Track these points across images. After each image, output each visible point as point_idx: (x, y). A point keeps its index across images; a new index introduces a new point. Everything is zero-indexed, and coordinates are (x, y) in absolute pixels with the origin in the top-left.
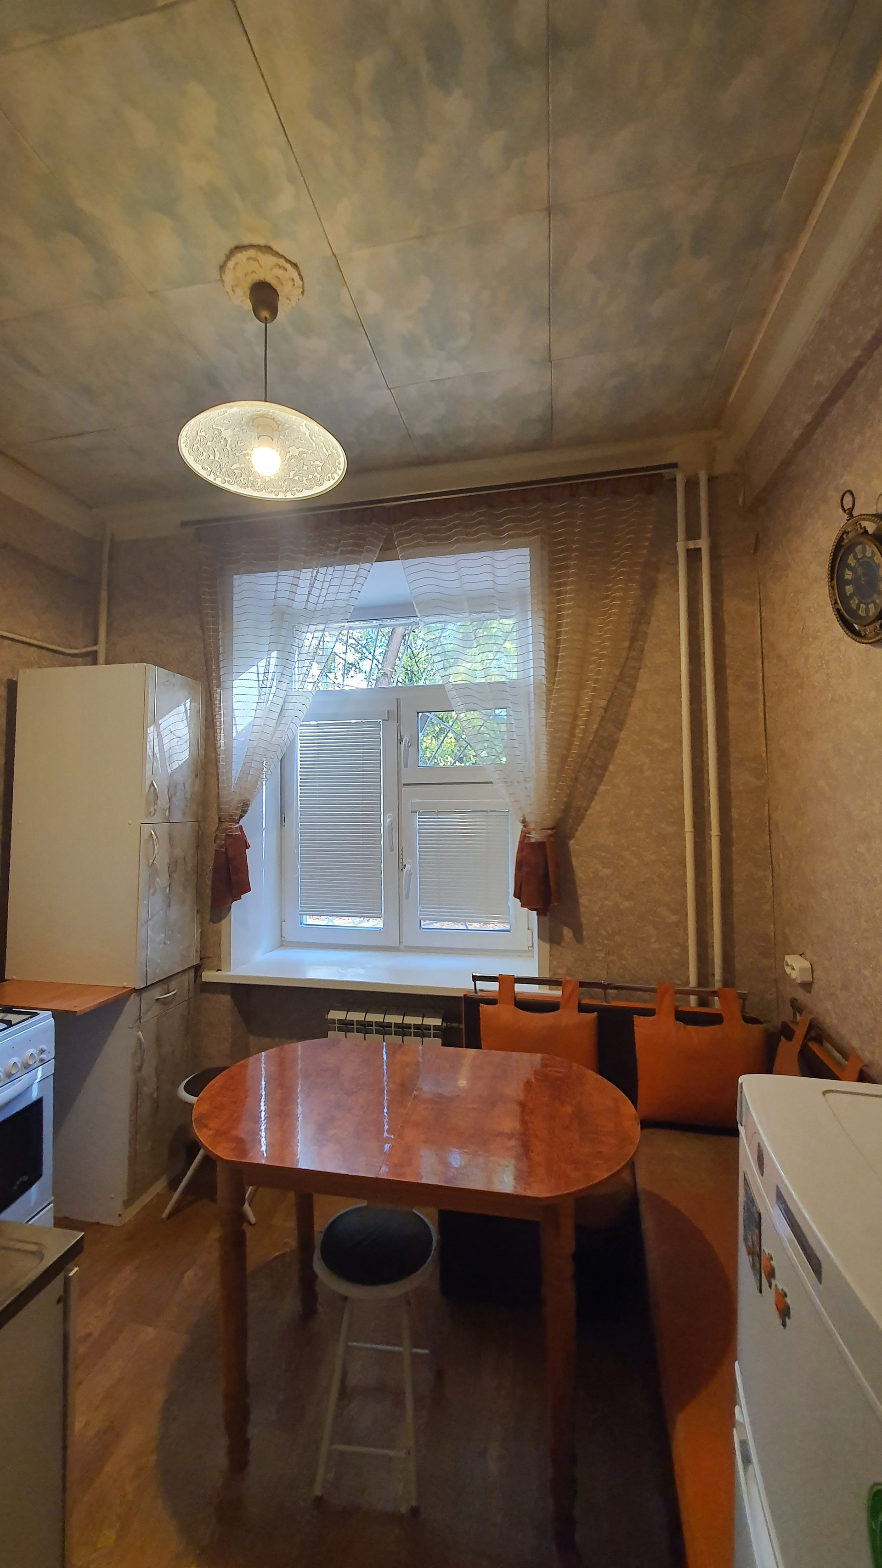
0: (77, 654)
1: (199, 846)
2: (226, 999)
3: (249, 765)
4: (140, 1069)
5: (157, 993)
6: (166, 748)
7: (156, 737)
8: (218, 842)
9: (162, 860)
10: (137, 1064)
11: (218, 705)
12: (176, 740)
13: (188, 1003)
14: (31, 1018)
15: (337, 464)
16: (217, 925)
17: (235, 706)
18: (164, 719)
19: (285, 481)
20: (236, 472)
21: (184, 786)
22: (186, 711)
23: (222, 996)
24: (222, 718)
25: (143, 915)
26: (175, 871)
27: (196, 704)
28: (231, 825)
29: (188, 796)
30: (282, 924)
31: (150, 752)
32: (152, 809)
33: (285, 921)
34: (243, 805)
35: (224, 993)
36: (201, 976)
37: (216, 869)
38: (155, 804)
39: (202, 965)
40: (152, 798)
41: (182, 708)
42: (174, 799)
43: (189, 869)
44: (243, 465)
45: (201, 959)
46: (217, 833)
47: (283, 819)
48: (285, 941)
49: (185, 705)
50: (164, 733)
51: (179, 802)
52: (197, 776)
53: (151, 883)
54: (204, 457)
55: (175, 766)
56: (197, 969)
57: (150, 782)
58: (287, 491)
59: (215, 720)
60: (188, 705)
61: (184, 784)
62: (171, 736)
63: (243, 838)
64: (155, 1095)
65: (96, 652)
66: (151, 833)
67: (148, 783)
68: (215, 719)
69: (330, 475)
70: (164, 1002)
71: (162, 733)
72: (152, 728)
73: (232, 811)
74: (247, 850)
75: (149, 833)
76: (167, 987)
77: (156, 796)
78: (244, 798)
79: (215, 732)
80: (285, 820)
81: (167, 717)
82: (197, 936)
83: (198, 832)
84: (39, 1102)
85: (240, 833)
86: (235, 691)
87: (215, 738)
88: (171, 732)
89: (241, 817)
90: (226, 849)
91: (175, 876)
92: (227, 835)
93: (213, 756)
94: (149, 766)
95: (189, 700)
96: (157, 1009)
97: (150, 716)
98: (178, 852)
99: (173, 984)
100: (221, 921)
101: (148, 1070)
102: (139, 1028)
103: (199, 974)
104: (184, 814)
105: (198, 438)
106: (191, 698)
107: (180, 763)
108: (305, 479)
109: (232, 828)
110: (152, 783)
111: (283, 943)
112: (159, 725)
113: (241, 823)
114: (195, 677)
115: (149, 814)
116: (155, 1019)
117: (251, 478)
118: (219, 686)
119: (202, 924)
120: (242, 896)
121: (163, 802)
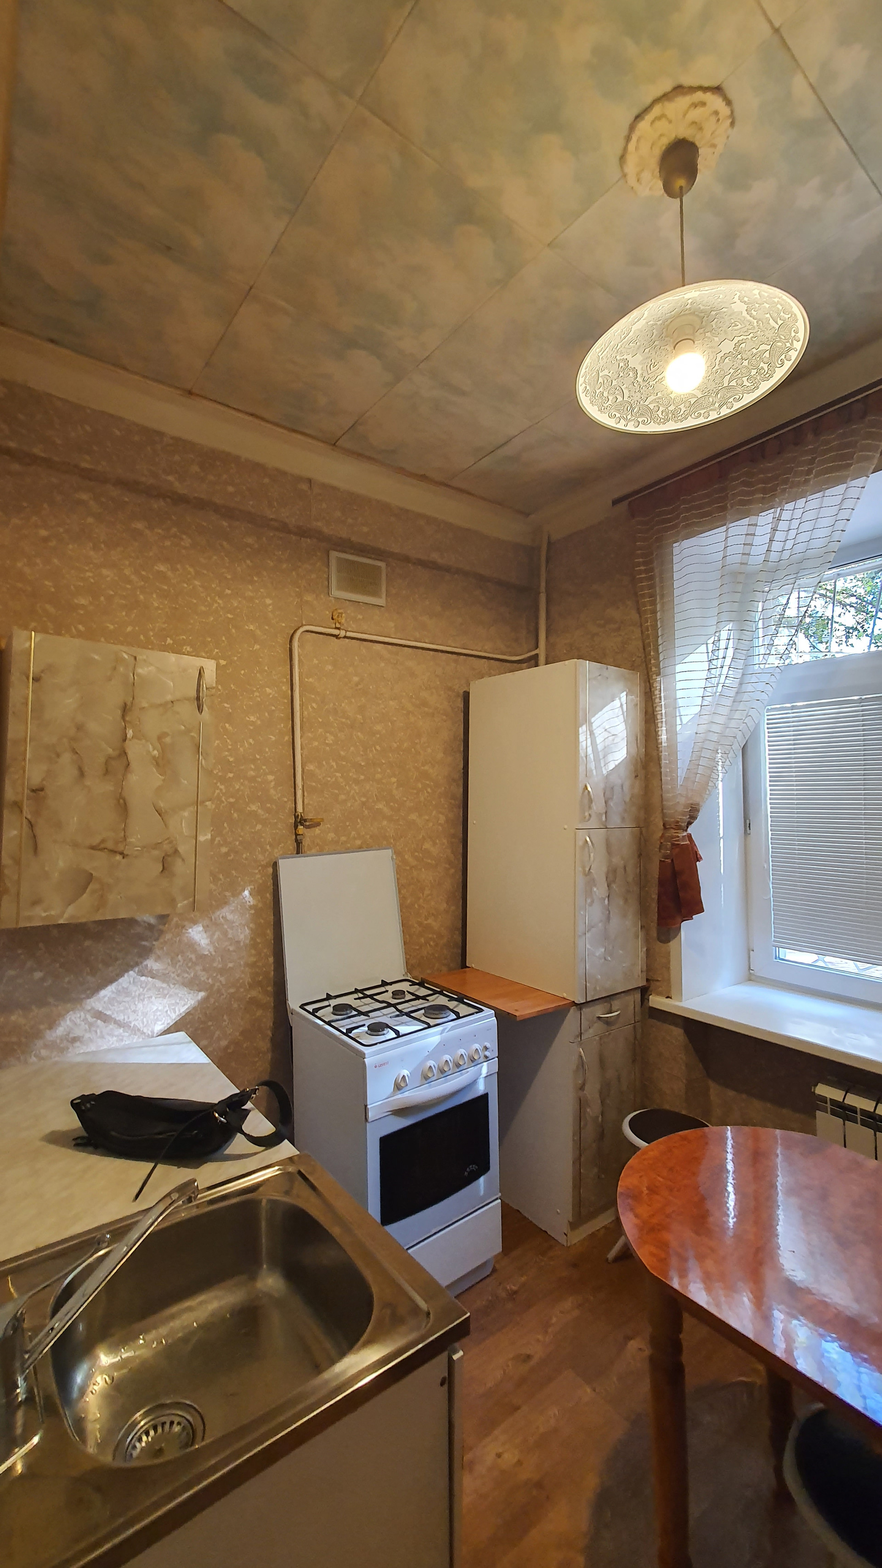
0: (522, 660)
1: (641, 854)
2: (677, 1033)
3: (697, 762)
4: (582, 1088)
5: (599, 1011)
6: (600, 747)
7: (588, 736)
8: (663, 851)
9: (599, 871)
10: (580, 1082)
11: (658, 696)
12: (611, 738)
13: (635, 1027)
14: (477, 1013)
15: (793, 334)
16: (665, 945)
17: (679, 694)
18: (597, 716)
19: (717, 394)
20: (651, 406)
21: (622, 788)
22: (621, 705)
23: (673, 1028)
24: (663, 710)
25: (581, 928)
26: (614, 881)
27: (633, 697)
28: (677, 833)
29: (627, 799)
30: (749, 954)
31: (582, 754)
32: (587, 814)
33: (753, 951)
34: (690, 810)
35: (676, 1025)
36: (648, 1000)
37: (661, 883)
38: (590, 808)
39: (649, 987)
40: (586, 801)
41: (617, 703)
42: (611, 804)
43: (630, 879)
44: (659, 395)
45: (648, 980)
46: (662, 841)
47: (747, 826)
48: (754, 975)
49: (620, 699)
50: (597, 732)
51: (617, 806)
52: (636, 776)
53: (588, 893)
54: (610, 402)
55: (612, 766)
56: (645, 991)
57: (584, 785)
58: (720, 407)
59: (655, 713)
60: (624, 699)
61: (622, 786)
62: (606, 735)
63: (693, 848)
64: (600, 1119)
65: (537, 655)
66: (586, 840)
67: (581, 786)
68: (656, 711)
69: (783, 357)
70: (608, 1022)
71: (595, 731)
72: (584, 727)
73: (679, 817)
74: (698, 863)
75: (584, 840)
76: (609, 1005)
77: (591, 801)
78: (691, 802)
79: (656, 726)
80: (749, 827)
81: (600, 713)
82: (642, 954)
83: (640, 839)
84: (484, 1098)
85: (688, 842)
86: (679, 677)
87: (656, 733)
88: (606, 730)
89: (690, 823)
90: (672, 860)
91: (614, 886)
92: (673, 845)
93: (655, 753)
94: (582, 769)
95: (625, 693)
96: (599, 1027)
97: (581, 714)
98: (617, 861)
99: (616, 1004)
100: (670, 942)
101: (592, 1091)
102: (580, 1044)
103: (646, 997)
104: (623, 819)
105: (601, 380)
106: (627, 690)
107: (617, 763)
108: (745, 379)
109: (678, 837)
110: (586, 786)
111: (751, 977)
112: (591, 724)
113: (690, 830)
114: (633, 667)
115: (584, 819)
116: (597, 1038)
117: (672, 408)
118: (659, 674)
119: (647, 941)
120: (694, 916)
121: (598, 806)
